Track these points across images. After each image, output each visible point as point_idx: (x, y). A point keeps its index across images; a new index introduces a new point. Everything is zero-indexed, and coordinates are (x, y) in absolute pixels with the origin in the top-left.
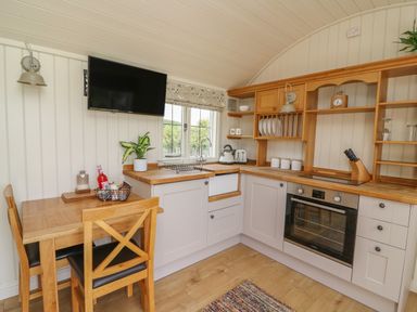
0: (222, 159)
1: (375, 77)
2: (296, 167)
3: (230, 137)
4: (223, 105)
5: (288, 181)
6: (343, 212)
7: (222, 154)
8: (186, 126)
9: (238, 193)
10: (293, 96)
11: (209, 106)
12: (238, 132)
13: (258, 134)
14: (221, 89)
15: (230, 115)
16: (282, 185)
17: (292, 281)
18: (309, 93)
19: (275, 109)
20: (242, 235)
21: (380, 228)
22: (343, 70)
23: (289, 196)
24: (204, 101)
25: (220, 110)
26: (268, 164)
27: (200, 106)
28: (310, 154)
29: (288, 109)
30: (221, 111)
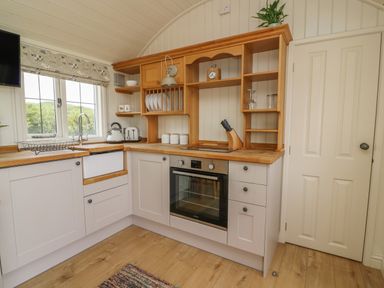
0: (109, 138)
1: (239, 50)
2: (184, 141)
3: (119, 115)
4: (106, 78)
5: (171, 154)
6: (216, 178)
7: (109, 133)
8: (60, 101)
9: (124, 172)
10: (175, 69)
11: (88, 79)
12: (127, 109)
13: (146, 109)
14: (104, 62)
15: (118, 91)
16: (164, 159)
17: (178, 254)
18: (188, 66)
19: (159, 83)
20: (133, 216)
21: (245, 190)
22: (213, 42)
23: (172, 169)
24: (80, 73)
25: (105, 84)
26: (159, 141)
27: (75, 78)
28: (194, 127)
29: (169, 81)
30: (106, 86)
